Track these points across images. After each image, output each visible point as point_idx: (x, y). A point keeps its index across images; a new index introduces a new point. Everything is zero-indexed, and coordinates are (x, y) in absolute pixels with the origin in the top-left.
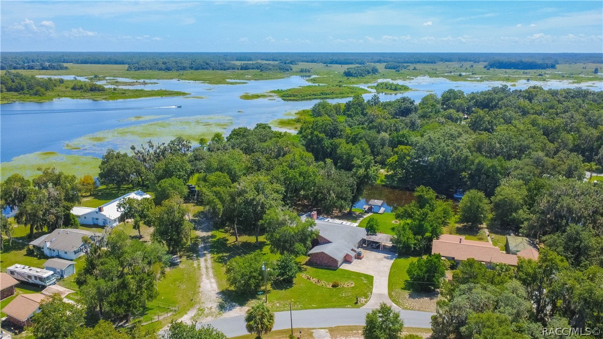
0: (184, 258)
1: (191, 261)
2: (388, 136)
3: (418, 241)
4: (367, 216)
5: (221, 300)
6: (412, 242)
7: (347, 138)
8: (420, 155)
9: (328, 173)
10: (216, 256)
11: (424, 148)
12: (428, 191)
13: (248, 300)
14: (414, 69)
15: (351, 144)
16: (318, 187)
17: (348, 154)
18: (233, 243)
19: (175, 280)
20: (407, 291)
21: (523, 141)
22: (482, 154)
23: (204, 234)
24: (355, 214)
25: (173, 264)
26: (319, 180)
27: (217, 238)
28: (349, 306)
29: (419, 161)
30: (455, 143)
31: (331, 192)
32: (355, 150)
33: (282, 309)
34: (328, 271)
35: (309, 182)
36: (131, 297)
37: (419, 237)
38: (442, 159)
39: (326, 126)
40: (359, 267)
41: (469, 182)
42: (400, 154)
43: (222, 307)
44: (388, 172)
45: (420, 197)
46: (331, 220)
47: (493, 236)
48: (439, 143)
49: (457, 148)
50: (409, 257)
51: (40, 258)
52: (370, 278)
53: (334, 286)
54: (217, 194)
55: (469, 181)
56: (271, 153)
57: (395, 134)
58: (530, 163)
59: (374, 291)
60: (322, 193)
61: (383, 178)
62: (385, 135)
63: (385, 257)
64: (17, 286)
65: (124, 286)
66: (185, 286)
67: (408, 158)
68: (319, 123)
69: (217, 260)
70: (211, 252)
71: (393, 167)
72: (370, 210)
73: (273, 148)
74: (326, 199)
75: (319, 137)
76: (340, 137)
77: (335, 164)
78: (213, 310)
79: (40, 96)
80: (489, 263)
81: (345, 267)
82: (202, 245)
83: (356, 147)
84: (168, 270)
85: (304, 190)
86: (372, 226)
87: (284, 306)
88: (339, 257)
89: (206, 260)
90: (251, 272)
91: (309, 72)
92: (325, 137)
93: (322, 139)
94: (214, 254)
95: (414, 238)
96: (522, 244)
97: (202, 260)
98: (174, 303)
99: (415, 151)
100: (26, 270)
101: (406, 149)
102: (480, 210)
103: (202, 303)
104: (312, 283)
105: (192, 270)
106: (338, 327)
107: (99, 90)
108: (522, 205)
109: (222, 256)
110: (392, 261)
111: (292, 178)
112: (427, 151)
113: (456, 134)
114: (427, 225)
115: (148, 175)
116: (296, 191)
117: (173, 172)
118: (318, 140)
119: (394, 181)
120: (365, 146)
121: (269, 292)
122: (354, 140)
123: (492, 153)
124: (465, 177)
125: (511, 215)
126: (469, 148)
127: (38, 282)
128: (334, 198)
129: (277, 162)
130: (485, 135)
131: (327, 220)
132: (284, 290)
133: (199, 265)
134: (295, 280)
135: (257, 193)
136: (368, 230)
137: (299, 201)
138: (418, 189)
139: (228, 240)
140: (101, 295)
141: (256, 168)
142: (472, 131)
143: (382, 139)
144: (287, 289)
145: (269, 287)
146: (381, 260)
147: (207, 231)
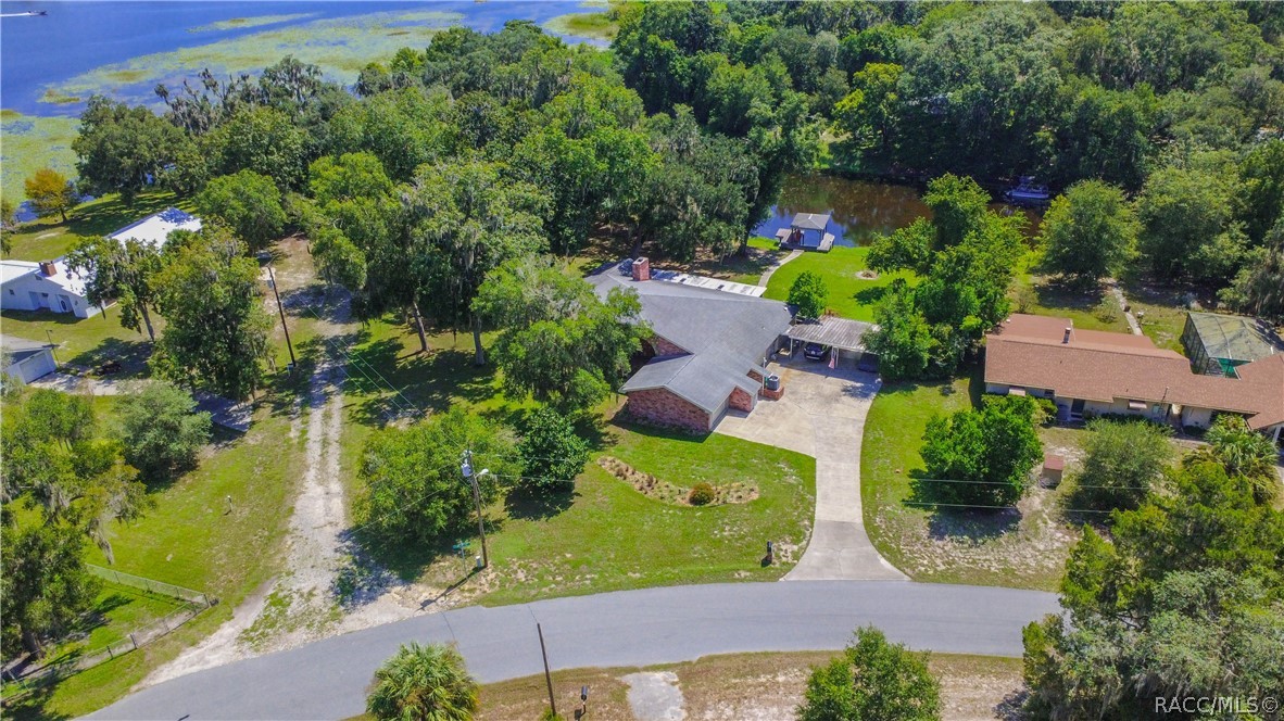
0: (266, 411)
1: (283, 420)
2: (837, 42)
3: (943, 341)
4: (787, 259)
5: (346, 562)
6: (926, 343)
7: (731, 52)
8: (925, 86)
9: (679, 145)
10: (359, 400)
11: (936, 67)
12: (966, 188)
13: (429, 560)
15: (742, 65)
16: (650, 186)
17: (735, 90)
18: (414, 358)
20: (921, 513)
21: (1202, 40)
22: (1092, 78)
23: (337, 330)
24: (755, 255)
26: (653, 165)
27: (373, 341)
28: (743, 574)
29: (923, 104)
30: (1019, 50)
31: (689, 199)
32: (752, 80)
33: (533, 592)
34: (681, 445)
35: (627, 173)
37: (946, 329)
38: (986, 95)
39: (677, 21)
40: (769, 425)
41: (1054, 157)
42: (869, 88)
43: (347, 591)
44: (836, 135)
45: (943, 207)
46: (689, 280)
47: (1142, 309)
48: (977, 53)
49: (1026, 66)
50: (915, 389)
52: (804, 466)
53: (698, 500)
54: (346, 221)
55: (1057, 152)
56: (523, 93)
57: (854, 35)
58: (1227, 99)
59: (822, 512)
60: (662, 202)
61: (825, 153)
62: (829, 39)
63: (845, 390)
66: (247, 511)
67: (892, 96)
68: (658, 12)
69: (360, 415)
70: (348, 388)
71: (850, 121)
72: (795, 242)
73: (527, 77)
74: (676, 218)
75: (660, 50)
76: (714, 47)
77: (702, 120)
78: (317, 601)
80: (1157, 404)
81: (731, 427)
82: (326, 366)
83: (755, 73)
84: (207, 453)
85: (613, 194)
86: (808, 298)
87: (541, 578)
88: (711, 399)
89: (327, 416)
90: (430, 481)
92: (674, 49)
93: (669, 56)
94: (353, 394)
95: (931, 331)
96: (1243, 340)
97: (317, 414)
99: (910, 77)
101: (886, 72)
102: (1106, 236)
103: (288, 574)
104: (629, 490)
105: (280, 451)
106: (711, 659)
108: (1228, 221)
109: (379, 401)
110: (867, 405)
111: (575, 164)
112: (942, 75)
113: (1022, 24)
114: (968, 292)
115: (190, 166)
116: (592, 198)
117: (252, 154)
118: (658, 57)
119: (852, 159)
120: (779, 68)
121: (497, 528)
122: (750, 55)
123: (1116, 74)
124: (1045, 142)
125: (1195, 249)
126: (1057, 63)
128: (696, 218)
129: (537, 117)
130: (1098, 29)
131: (677, 279)
132: (543, 519)
133: (304, 432)
134: (579, 483)
135: (462, 216)
136: (794, 307)
137: (606, 223)
138: (936, 183)
139: (400, 347)
141: (474, 136)
142: (1059, 19)
143: (822, 49)
144: (551, 513)
145: (497, 510)
146: (834, 398)
147: (347, 321)
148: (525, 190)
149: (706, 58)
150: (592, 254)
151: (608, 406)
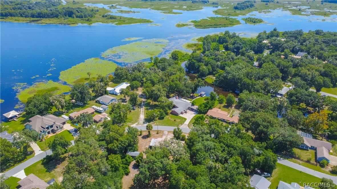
0: (137, 108)
1: (139, 109)
2: (220, 64)
3: (204, 110)
4: (197, 98)
5: (144, 121)
7: (205, 63)
10: (146, 108)
14: (277, 3)
15: (205, 66)
16: (180, 88)
18: (152, 104)
19: (134, 114)
22: (248, 77)
24: (194, 97)
25: (134, 109)
27: (148, 102)
28: (176, 126)
30: (239, 72)
33: (158, 125)
34: (175, 116)
36: (122, 119)
39: (197, 58)
40: (184, 116)
42: (219, 74)
43: (144, 123)
44: (216, 79)
46: (183, 99)
50: (201, 114)
51: (99, 104)
52: (185, 119)
53: (174, 121)
59: (185, 123)
63: (194, 113)
64: (95, 112)
65: (120, 116)
66: (136, 116)
67: (222, 75)
68: (194, 56)
70: (145, 106)
76: (202, 62)
78: (142, 123)
79: (90, 21)
81: (181, 115)
82: (143, 104)
83: (206, 68)
84: (132, 111)
85: (176, 88)
86: (193, 103)
88: (179, 112)
89: (143, 109)
90: (152, 115)
91: (217, 4)
92: (196, 62)
98: (132, 120)
100: (97, 108)
101: (222, 72)
103: (139, 121)
104: (169, 119)
105: (138, 112)
106: (171, 131)
107: (114, 18)
109: (148, 108)
110: (195, 115)
111: (172, 85)
113: (241, 68)
118: (193, 63)
121: (157, 120)
126: (244, 74)
127: (100, 111)
130: (251, 70)
131: (181, 99)
133: (141, 110)
134: (165, 118)
135: (158, 91)
139: (150, 103)
140: (115, 117)
143: (217, 65)
144: (162, 120)
145: (157, 119)
146: (192, 114)
147: (145, 99)
148: (165, 89)
149: (200, 64)
150: (174, 94)
151: (169, 111)
